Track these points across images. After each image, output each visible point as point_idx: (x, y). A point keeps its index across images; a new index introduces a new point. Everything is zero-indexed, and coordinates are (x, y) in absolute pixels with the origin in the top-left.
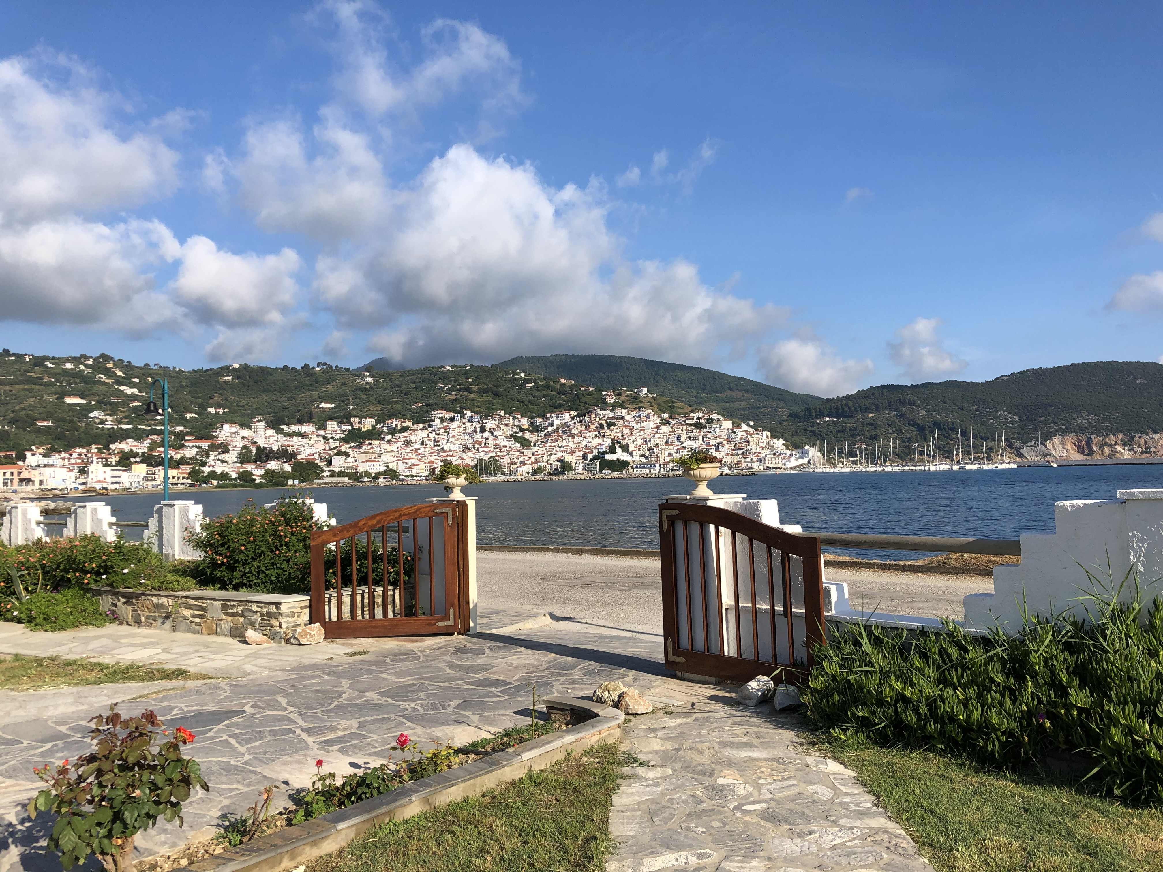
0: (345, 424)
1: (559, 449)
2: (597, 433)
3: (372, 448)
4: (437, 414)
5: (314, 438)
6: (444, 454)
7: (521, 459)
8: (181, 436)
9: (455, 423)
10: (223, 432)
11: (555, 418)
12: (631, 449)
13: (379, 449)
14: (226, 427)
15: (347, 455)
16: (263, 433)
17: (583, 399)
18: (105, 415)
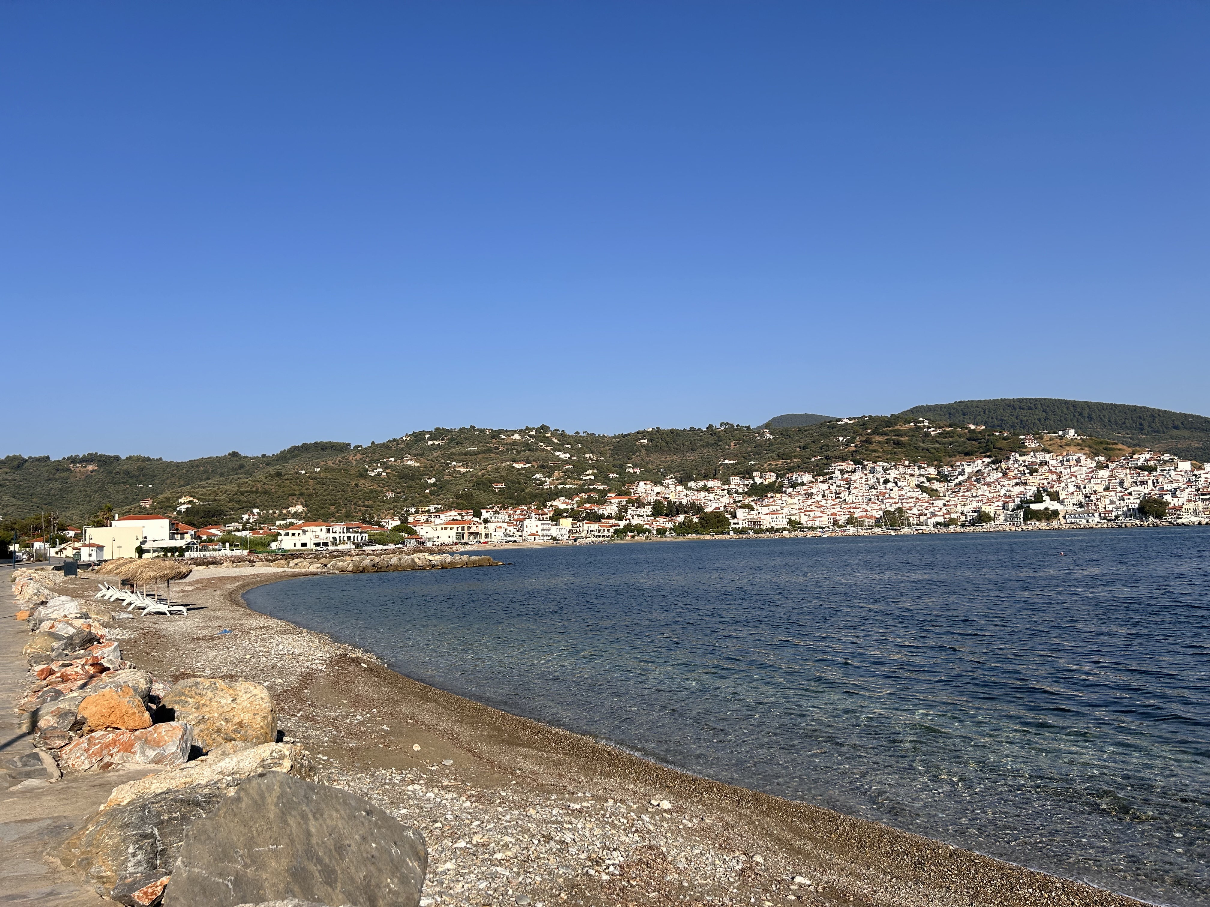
0: (748, 479)
1: (974, 499)
2: (1017, 480)
3: (774, 501)
4: (837, 466)
5: (719, 492)
6: (846, 506)
7: (931, 510)
8: (603, 493)
9: (857, 474)
10: (639, 489)
11: (965, 466)
12: (1061, 498)
13: (781, 502)
14: (642, 484)
15: (751, 508)
16: (673, 489)
17: (998, 445)
18: (545, 478)
